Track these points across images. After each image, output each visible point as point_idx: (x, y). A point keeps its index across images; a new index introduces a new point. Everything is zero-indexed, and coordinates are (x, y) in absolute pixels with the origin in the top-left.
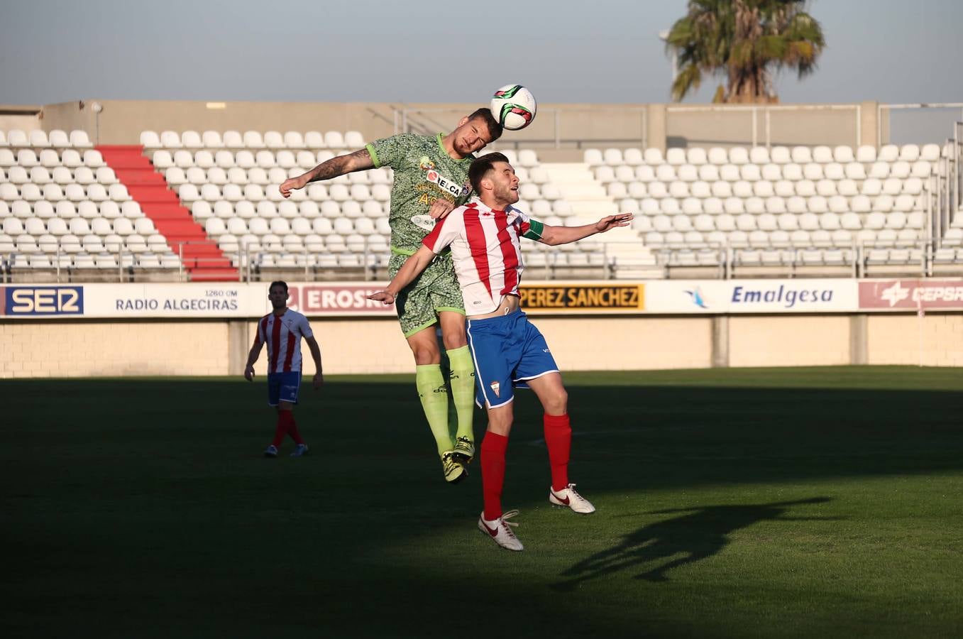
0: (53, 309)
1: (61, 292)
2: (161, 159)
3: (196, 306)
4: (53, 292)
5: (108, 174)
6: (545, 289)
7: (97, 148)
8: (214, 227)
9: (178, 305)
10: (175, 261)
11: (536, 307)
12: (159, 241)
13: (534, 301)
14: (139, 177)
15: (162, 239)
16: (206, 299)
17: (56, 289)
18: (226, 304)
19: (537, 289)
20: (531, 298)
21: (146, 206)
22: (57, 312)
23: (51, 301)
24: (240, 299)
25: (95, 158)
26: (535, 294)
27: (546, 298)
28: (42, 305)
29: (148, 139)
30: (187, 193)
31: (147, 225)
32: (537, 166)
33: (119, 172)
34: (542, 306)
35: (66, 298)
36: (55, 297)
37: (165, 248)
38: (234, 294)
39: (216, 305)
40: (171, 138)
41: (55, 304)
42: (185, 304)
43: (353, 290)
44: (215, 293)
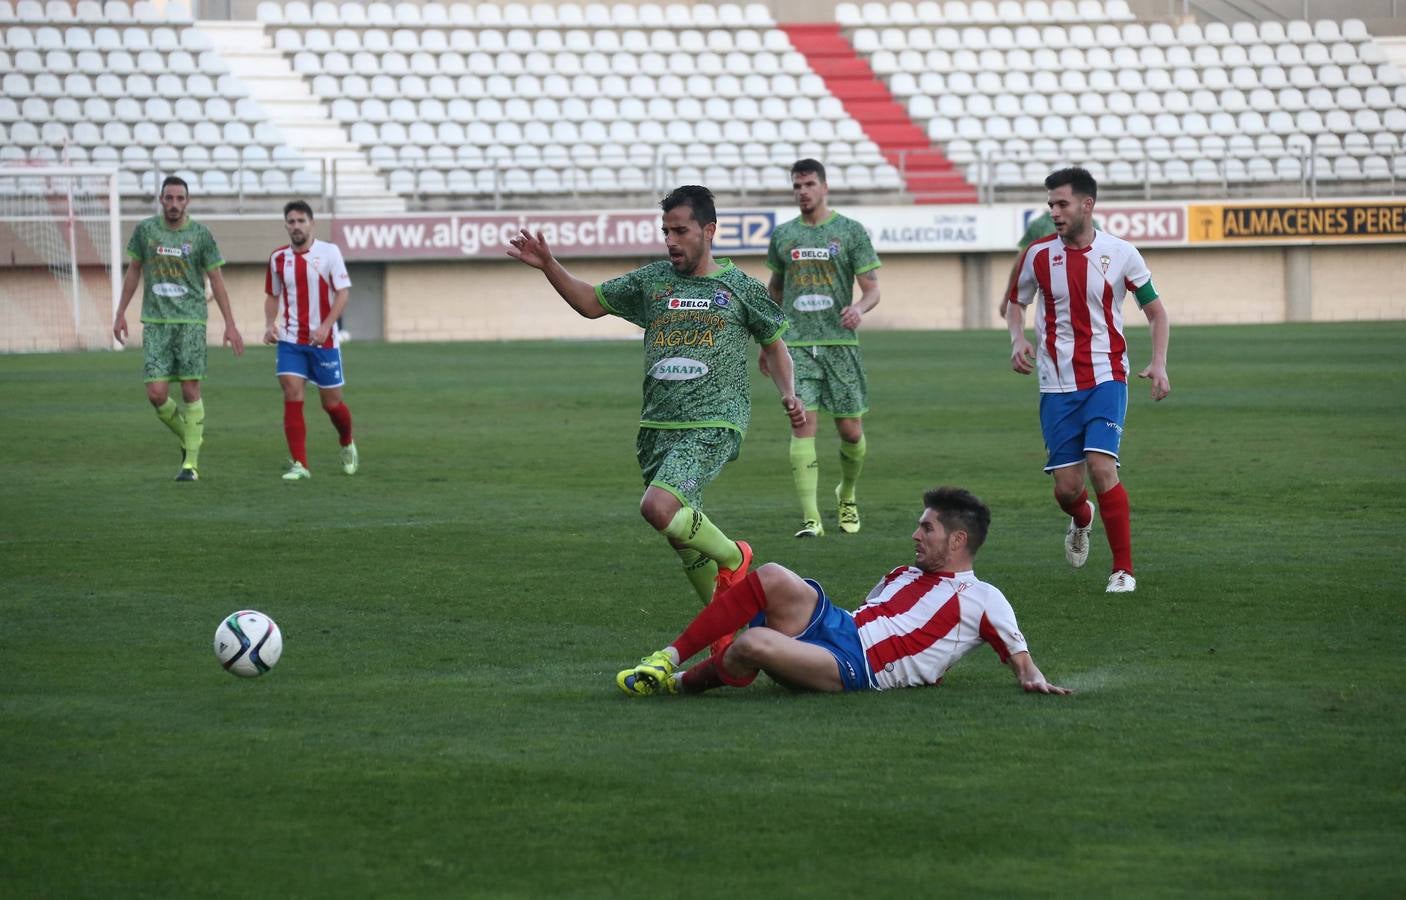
0: (736, 242)
1: (748, 221)
2: (863, 41)
3: (922, 236)
4: (736, 220)
5: (797, 62)
6: (1390, 208)
7: (782, 28)
8: (938, 130)
9: (899, 236)
10: (890, 177)
11: (1378, 233)
12: (870, 150)
13: (1375, 224)
14: (838, 66)
15: (873, 147)
16: (936, 227)
17: (741, 215)
18: (961, 235)
19: (1378, 207)
20: (1370, 220)
21: (849, 102)
22: (743, 247)
23: (734, 231)
24: (979, 228)
25: (779, 40)
26: (1376, 216)
27: (1391, 221)
28: (724, 237)
29: (846, 15)
30: (900, 85)
31: (852, 129)
32: (1369, 41)
33: (811, 57)
34: (1385, 232)
35: (754, 228)
36: (740, 227)
37: (877, 158)
38: (972, 219)
39: (948, 235)
40: (876, 14)
41: (740, 236)
42: (907, 235)
43: (1129, 213)
44: (947, 219)
